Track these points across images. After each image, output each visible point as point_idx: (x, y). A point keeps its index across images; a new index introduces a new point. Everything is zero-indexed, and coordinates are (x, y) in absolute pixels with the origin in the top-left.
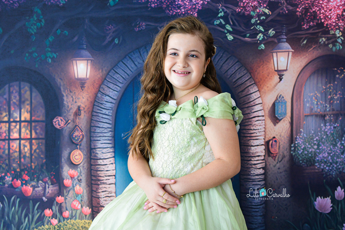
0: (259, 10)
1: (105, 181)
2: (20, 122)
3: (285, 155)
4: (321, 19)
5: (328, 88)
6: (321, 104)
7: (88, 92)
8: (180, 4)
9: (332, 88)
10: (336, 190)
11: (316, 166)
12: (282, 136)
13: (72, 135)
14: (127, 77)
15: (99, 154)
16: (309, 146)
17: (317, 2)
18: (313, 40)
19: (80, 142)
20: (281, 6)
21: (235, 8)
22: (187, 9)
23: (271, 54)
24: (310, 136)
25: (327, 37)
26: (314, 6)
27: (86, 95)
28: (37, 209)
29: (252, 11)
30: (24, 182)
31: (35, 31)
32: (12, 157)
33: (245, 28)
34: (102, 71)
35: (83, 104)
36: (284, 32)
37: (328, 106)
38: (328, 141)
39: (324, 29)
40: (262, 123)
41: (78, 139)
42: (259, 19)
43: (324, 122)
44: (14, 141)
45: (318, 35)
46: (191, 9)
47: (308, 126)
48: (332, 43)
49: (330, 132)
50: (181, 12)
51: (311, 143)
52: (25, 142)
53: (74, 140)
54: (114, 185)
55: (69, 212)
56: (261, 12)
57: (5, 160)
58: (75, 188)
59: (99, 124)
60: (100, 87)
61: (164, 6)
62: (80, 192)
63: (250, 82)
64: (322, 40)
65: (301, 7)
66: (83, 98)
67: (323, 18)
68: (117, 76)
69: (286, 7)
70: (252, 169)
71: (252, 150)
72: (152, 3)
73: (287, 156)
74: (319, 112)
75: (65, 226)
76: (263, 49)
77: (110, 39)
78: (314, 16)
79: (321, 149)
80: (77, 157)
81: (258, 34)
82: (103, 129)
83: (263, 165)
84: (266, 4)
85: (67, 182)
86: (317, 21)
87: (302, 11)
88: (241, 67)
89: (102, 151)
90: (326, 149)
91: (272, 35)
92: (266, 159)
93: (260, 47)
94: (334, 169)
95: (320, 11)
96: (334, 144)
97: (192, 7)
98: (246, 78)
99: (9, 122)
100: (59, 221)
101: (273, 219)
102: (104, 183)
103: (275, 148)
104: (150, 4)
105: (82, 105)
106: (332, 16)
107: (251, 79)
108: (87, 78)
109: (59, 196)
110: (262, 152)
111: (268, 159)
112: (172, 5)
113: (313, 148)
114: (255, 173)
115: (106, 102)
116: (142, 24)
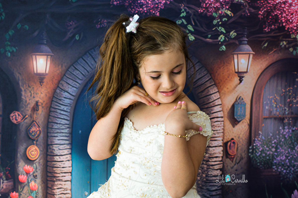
0: (222, 12)
1: (60, 178)
3: (242, 157)
4: (283, 23)
5: (288, 92)
6: (280, 107)
7: (46, 88)
8: (142, 3)
9: (291, 91)
10: (293, 193)
11: (274, 169)
12: (240, 138)
13: (29, 130)
14: (86, 74)
15: (56, 151)
16: (267, 149)
17: (279, 5)
18: (274, 43)
19: (37, 137)
20: (243, 8)
21: (197, 9)
22: (149, 8)
23: (232, 55)
24: (269, 139)
25: (288, 41)
26: (276, 10)
27: (45, 90)
29: (214, 12)
33: (206, 29)
34: (62, 67)
35: (41, 99)
36: (246, 35)
37: (287, 109)
38: (286, 145)
39: (285, 32)
40: (221, 124)
41: (35, 135)
42: (221, 21)
43: (282, 125)
45: (279, 39)
46: (153, 8)
47: (267, 129)
48: (293, 47)
49: (289, 135)
50: (143, 11)
51: (269, 145)
53: (31, 135)
54: (70, 182)
56: (224, 14)
58: (30, 184)
59: (56, 120)
60: (59, 83)
62: (35, 188)
63: (210, 83)
64: (283, 44)
65: (262, 10)
66: (42, 93)
67: (284, 22)
68: (76, 73)
69: (248, 10)
70: (210, 170)
71: (210, 151)
72: (114, 0)
73: (244, 158)
74: (278, 115)
76: (224, 50)
77: (71, 36)
78: (276, 19)
79: (278, 152)
80: (33, 153)
81: (219, 35)
82: (61, 125)
83: (220, 166)
84: (228, 6)
85: (23, 177)
86: (278, 24)
87: (264, 13)
88: (201, 68)
89: (58, 148)
90: (284, 152)
91: (233, 37)
92: (224, 161)
93: (221, 49)
94: (291, 172)
95: (282, 14)
96: (292, 148)
97: (155, 6)
98: (206, 79)
103: (233, 150)
104: (112, 2)
105: (41, 101)
106: (293, 20)
107: (212, 80)
108: (47, 74)
109: (13, 192)
110: (220, 153)
111: (225, 161)
112: (134, 3)
113: (271, 151)
114: (213, 174)
115: (65, 98)
116: (104, 21)
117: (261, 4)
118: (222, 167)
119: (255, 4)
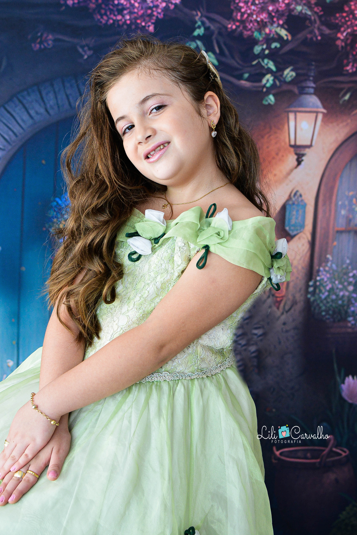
0: (270, 31)
3: (296, 300)
8: (122, 4)
11: (350, 322)
14: (13, 139)
16: (340, 286)
20: (309, 25)
21: (225, 22)
22: (136, 15)
23: (286, 114)
24: (343, 269)
29: (256, 30)
33: (241, 62)
36: (312, 76)
42: (269, 47)
46: (142, 16)
47: (342, 251)
50: (123, 20)
51: (343, 280)
56: (274, 35)
61: (92, 6)
65: (344, 31)
69: (319, 29)
73: (300, 301)
76: (272, 103)
81: (264, 75)
84: (282, 20)
87: (346, 38)
91: (290, 79)
93: (267, 101)
97: (146, 12)
101: (267, 413)
104: (63, 0)
112: (106, 5)
113: (347, 290)
116: (47, 36)
117: (343, 20)
119: (332, 18)
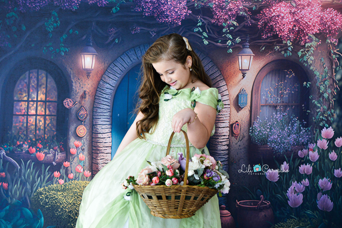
0: (229, 22)
1: (103, 151)
2: (37, 101)
3: (244, 136)
4: (277, 32)
5: (280, 85)
6: (274, 97)
7: (92, 80)
8: (168, 14)
9: (283, 85)
10: (283, 164)
11: (268, 145)
12: (243, 121)
13: (79, 113)
14: (124, 70)
15: (99, 130)
16: (264, 129)
17: (274, 18)
18: (270, 47)
19: (84, 119)
20: (246, 19)
21: (210, 19)
22: (173, 18)
23: (237, 56)
24: (265, 122)
25: (281, 46)
26: (272, 21)
27: (92, 82)
28: (48, 171)
29: (223, 22)
30: (38, 149)
31: (52, 30)
32: (29, 129)
33: (217, 36)
34: (104, 64)
36: (248, 40)
37: (279, 99)
38: (278, 126)
39: (278, 39)
40: (228, 110)
41: (83, 117)
42: (229, 29)
43: (275, 112)
44: (32, 116)
45: (274, 44)
46: (176, 19)
47: (264, 114)
48: (284, 50)
49: (280, 119)
50: (168, 20)
51: (265, 126)
52: (40, 118)
53: (80, 117)
54: (110, 154)
55: (74, 174)
56: (231, 24)
57: (24, 131)
58: (79, 155)
59: (100, 105)
60: (102, 76)
61: (156, 15)
62: (83, 159)
63: (220, 78)
64: (277, 48)
65: (261, 21)
66: (88, 85)
68: (115, 68)
69: (250, 21)
70: (219, 145)
71: (219, 131)
72: (146, 12)
73: (246, 136)
74: (272, 104)
75: (70, 185)
76: (231, 52)
77: (111, 40)
78: (272, 29)
79: (272, 132)
80: (81, 131)
81: (227, 41)
82: (103, 110)
84: (234, 18)
85: (73, 150)
86: (273, 33)
87: (262, 24)
88: (213, 66)
89: (101, 127)
90: (277, 132)
91: (238, 42)
92: (230, 139)
93: (229, 51)
94: (281, 148)
95: (276, 25)
96: (282, 129)
97: (178, 17)
98: (217, 74)
99: (28, 101)
100: (65, 181)
101: (233, 185)
102: (102, 153)
103: (237, 130)
104: (144, 13)
105: (87, 90)
106: (285, 30)
107: (221, 76)
108: (92, 69)
109: (65, 162)
110: (227, 133)
112: (161, 15)
113: (267, 131)
114: (221, 149)
115: (106, 88)
116: (138, 28)
117: (260, 17)
118: (228, 144)
119: (256, 16)
